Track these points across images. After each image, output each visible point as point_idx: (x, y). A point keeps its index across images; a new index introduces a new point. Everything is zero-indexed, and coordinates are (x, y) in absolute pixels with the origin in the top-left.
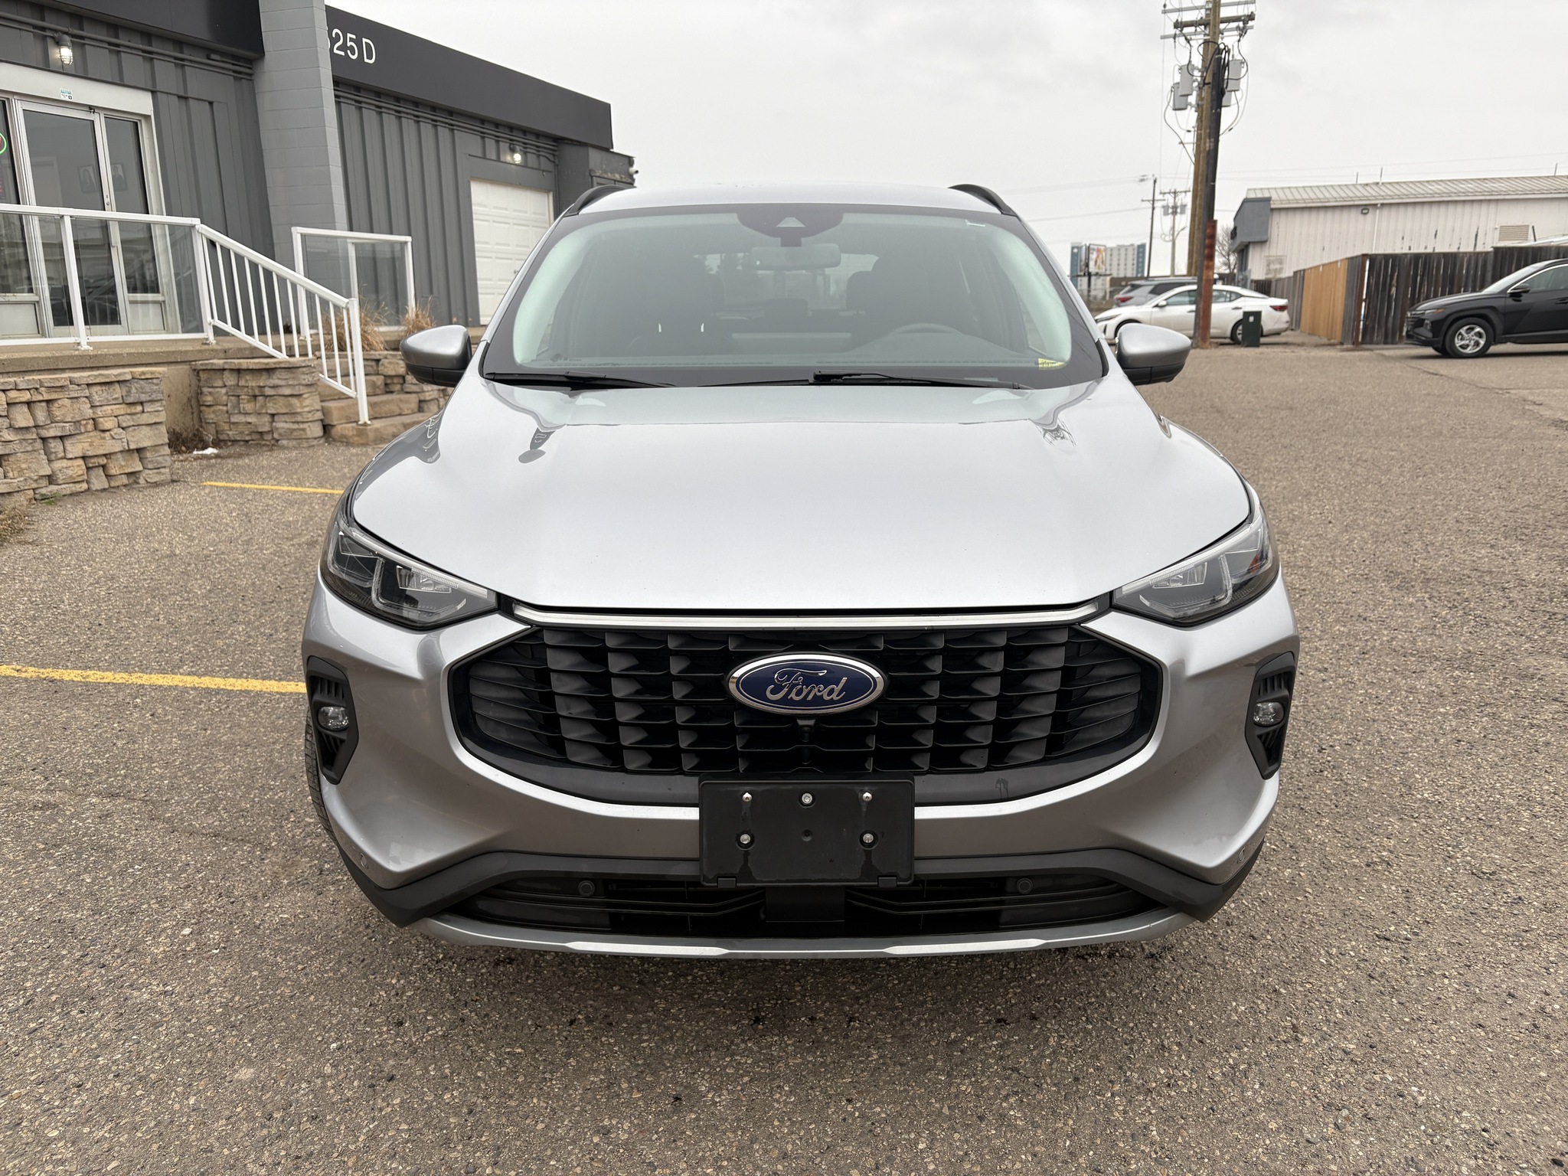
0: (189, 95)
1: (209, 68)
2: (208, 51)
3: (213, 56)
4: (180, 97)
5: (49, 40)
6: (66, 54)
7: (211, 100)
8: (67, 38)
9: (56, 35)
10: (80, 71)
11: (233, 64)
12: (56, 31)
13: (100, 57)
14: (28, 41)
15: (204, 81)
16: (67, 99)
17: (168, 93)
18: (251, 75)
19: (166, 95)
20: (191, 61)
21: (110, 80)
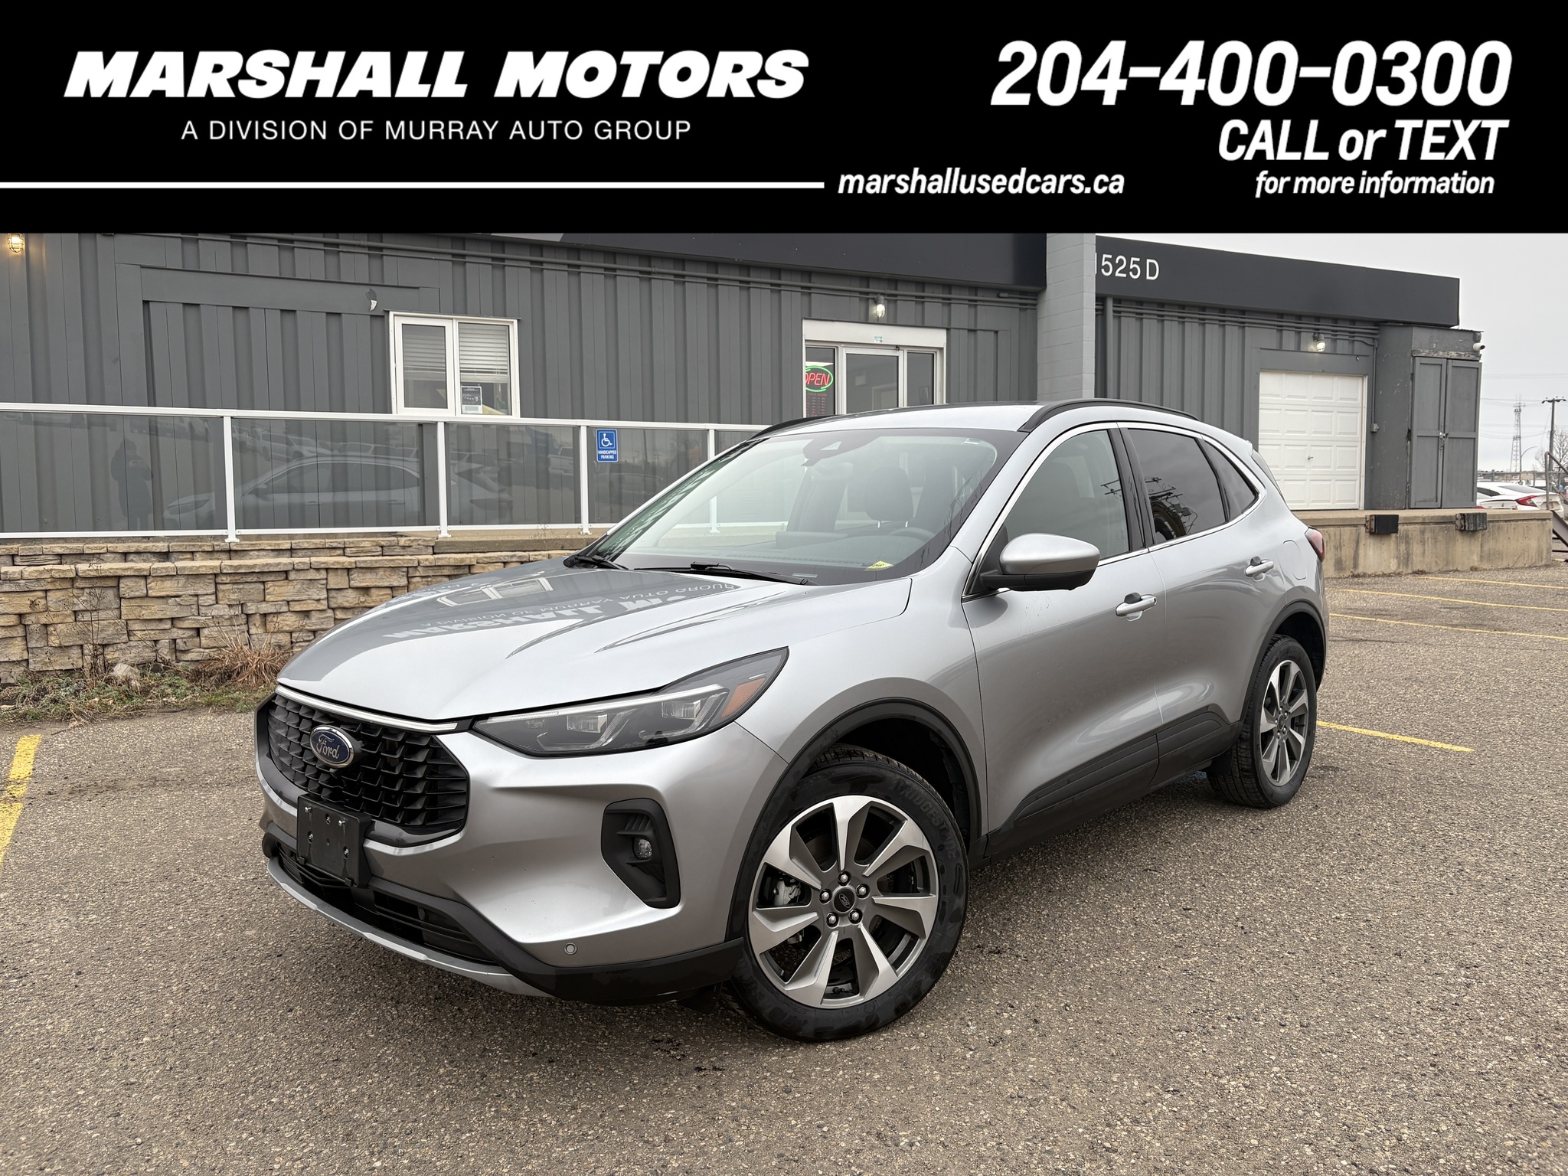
0: (978, 328)
1: (998, 304)
2: (998, 290)
3: (1002, 295)
4: (969, 330)
5: (870, 301)
6: (880, 309)
7: (996, 329)
8: (882, 297)
9: (875, 297)
10: (891, 321)
11: (1020, 298)
12: (876, 293)
13: (907, 308)
14: (856, 302)
15: (993, 315)
16: (879, 342)
17: (959, 329)
18: (1035, 305)
19: (957, 330)
20: (982, 301)
21: (913, 324)
